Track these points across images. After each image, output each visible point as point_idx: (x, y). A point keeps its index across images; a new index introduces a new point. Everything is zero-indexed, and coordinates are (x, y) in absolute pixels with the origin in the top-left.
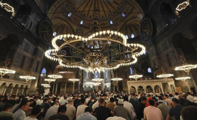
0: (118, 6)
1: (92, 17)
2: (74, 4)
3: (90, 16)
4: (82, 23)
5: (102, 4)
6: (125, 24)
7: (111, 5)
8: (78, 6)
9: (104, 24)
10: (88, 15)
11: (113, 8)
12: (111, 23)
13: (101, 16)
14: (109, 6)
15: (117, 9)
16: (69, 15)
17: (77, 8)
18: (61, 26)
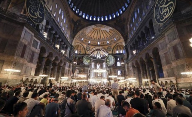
1: (96, 38)
2: (85, 33)
4: (89, 42)
5: (102, 32)
6: (116, 45)
7: (108, 33)
8: (87, 33)
9: (103, 43)
10: (93, 38)
11: (109, 34)
12: (108, 42)
13: (101, 38)
15: (111, 35)
16: (82, 39)
17: (87, 35)
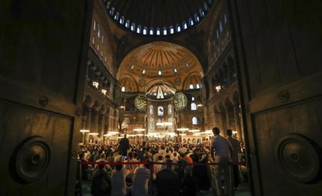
0: (181, 57)
1: (155, 65)
2: (137, 57)
3: (153, 65)
4: (144, 72)
5: (165, 54)
6: (189, 75)
7: (175, 55)
8: (140, 58)
9: (168, 72)
10: (150, 64)
11: (177, 58)
12: (176, 71)
13: (164, 65)
14: (173, 56)
15: (181, 60)
16: (132, 68)
17: (139, 60)
18: (124, 79)
